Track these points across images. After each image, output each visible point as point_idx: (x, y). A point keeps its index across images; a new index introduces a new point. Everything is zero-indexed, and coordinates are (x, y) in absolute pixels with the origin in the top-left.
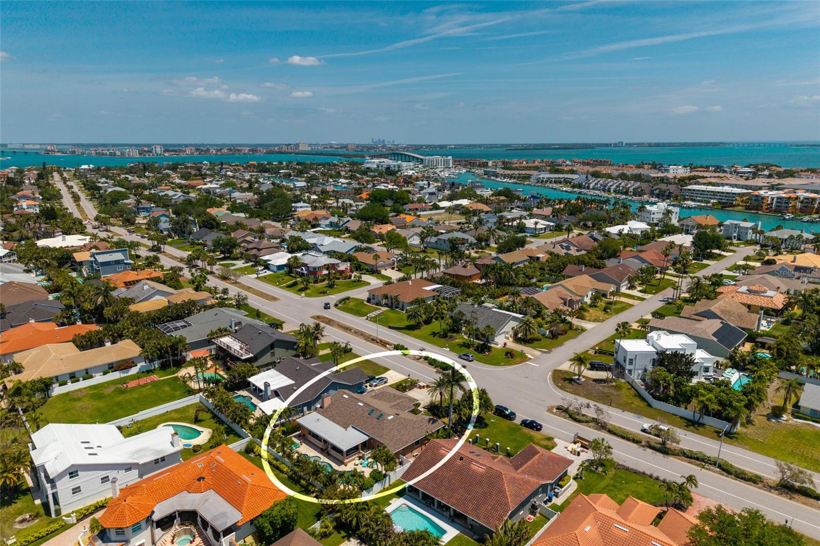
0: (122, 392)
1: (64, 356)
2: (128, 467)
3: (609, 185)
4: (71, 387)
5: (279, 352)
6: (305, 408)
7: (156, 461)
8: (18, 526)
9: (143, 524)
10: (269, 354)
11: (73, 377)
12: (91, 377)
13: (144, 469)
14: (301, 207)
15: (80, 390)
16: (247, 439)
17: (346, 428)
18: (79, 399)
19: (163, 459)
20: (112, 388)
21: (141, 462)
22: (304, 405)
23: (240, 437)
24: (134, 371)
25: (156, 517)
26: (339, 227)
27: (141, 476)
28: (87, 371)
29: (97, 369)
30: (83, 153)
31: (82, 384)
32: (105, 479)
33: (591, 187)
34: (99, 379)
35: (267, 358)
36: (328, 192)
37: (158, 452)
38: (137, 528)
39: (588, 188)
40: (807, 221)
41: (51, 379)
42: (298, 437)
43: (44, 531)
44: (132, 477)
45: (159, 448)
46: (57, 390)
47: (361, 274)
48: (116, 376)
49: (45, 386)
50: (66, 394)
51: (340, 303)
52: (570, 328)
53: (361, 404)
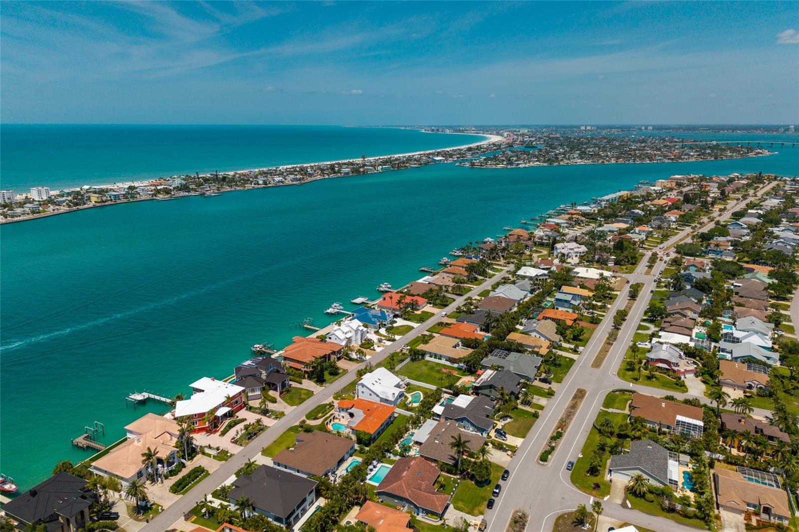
0: (439, 371)
4: (433, 359)
5: (495, 393)
8: (351, 394)
11: (436, 356)
12: (440, 359)
13: (382, 400)
15: (433, 362)
17: (429, 434)
20: (441, 368)
24: (456, 365)
25: (349, 411)
28: (441, 356)
29: (445, 357)
31: (437, 361)
32: (370, 395)
34: (443, 362)
35: (486, 391)
38: (343, 410)
41: (430, 353)
44: (378, 400)
46: (427, 358)
47: (703, 382)
48: (448, 364)
49: (423, 354)
50: (428, 361)
51: (620, 391)
52: (703, 519)
53: (443, 430)
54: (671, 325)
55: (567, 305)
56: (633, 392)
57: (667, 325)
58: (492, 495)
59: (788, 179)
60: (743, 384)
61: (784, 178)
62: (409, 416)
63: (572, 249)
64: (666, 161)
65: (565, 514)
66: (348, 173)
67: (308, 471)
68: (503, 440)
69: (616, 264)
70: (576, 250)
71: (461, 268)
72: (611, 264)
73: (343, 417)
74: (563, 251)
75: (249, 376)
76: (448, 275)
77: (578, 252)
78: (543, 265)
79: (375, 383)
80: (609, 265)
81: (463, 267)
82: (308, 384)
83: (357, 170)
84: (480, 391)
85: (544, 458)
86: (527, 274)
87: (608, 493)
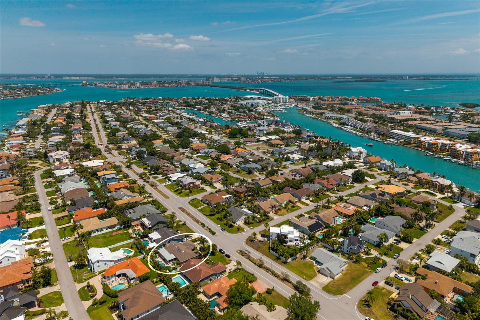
0: (111, 236)
1: (95, 224)
2: (111, 261)
3: (357, 125)
4: (97, 234)
5: (161, 225)
6: (163, 246)
7: (119, 260)
8: (85, 274)
9: (114, 276)
10: (157, 226)
11: (98, 230)
12: (103, 231)
13: (115, 262)
14: (195, 141)
15: (99, 235)
16: (144, 255)
17: (170, 254)
18: (99, 238)
19: (120, 259)
20: (109, 235)
21: (115, 260)
22: (162, 245)
23: (143, 254)
24: (115, 229)
25: (117, 274)
26: (208, 154)
27: (114, 263)
28: (101, 229)
29: (104, 228)
30: (101, 86)
31: (100, 233)
32: (105, 264)
33: (349, 125)
34: (105, 231)
35: (156, 227)
36: (213, 126)
37: (120, 257)
38: (112, 277)
39: (348, 125)
40: (437, 157)
41: (91, 231)
42: (158, 255)
43: (91, 276)
44: (112, 264)
45: (119, 256)
46: (93, 235)
47: (205, 185)
48: (110, 230)
49: (89, 233)
50: (96, 236)
51: (191, 201)
52: (268, 218)
53: (176, 247)
54: (168, 171)
55: (114, 180)
56: (195, 199)
57: (166, 172)
58: (223, 254)
59: (95, 102)
60: (217, 180)
61: (94, 102)
62: (142, 257)
63: (62, 155)
65: (246, 242)
69: (94, 156)
70: (64, 155)
71: (11, 185)
72: (91, 157)
73: (113, 281)
74: (57, 157)
75: (5, 310)
76: (10, 192)
77: (65, 156)
78: (62, 167)
80: (91, 158)
81: (12, 184)
82: (43, 292)
85: (213, 233)
86: (65, 174)
87: (244, 229)
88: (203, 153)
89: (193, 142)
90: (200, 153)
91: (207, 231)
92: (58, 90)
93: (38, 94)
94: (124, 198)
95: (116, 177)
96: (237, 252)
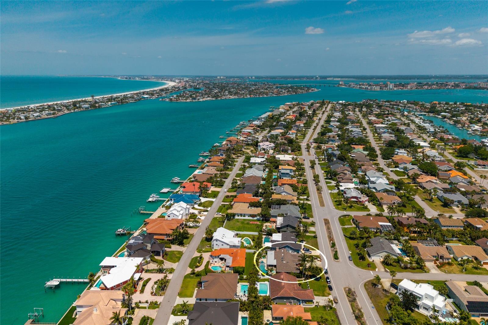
0: (248, 224)
1: (241, 208)
2: (228, 244)
4: (240, 217)
5: (290, 229)
7: (234, 246)
8: (207, 247)
9: (217, 257)
11: (241, 215)
12: (245, 216)
13: (231, 246)
14: (401, 153)
15: (241, 219)
16: (255, 251)
17: (275, 259)
18: (238, 222)
20: (247, 222)
21: (230, 244)
22: (274, 248)
23: (256, 249)
24: (255, 218)
25: (220, 257)
26: (406, 171)
28: (244, 214)
29: (247, 215)
30: (354, 87)
31: (243, 218)
34: (247, 218)
35: (285, 229)
37: (235, 244)
38: (216, 257)
43: (209, 250)
46: (236, 217)
47: (373, 204)
48: (251, 218)
49: (234, 215)
50: (238, 219)
51: (343, 216)
52: (421, 268)
53: (283, 255)
54: (343, 179)
55: (287, 176)
56: (349, 215)
57: (340, 179)
58: (328, 283)
59: (335, 102)
60: (391, 202)
61: (333, 102)
62: (253, 252)
63: (268, 146)
64: (274, 95)
65: (366, 283)
66: (88, 108)
67: (224, 298)
68: (310, 253)
69: (292, 151)
70: (270, 146)
71: (218, 163)
72: (290, 152)
73: (216, 262)
74: (263, 147)
75: (139, 249)
76: (213, 167)
78: (260, 156)
79: (223, 237)
80: (289, 152)
81: (219, 162)
82: (175, 248)
83: (94, 105)
84: (281, 230)
85: (336, 257)
86: (257, 162)
87: (376, 268)
88: (401, 168)
89: (398, 154)
90: (398, 167)
91: (332, 253)
92: (314, 90)
93: (296, 93)
94: (283, 194)
95: (290, 174)
96: (345, 288)
